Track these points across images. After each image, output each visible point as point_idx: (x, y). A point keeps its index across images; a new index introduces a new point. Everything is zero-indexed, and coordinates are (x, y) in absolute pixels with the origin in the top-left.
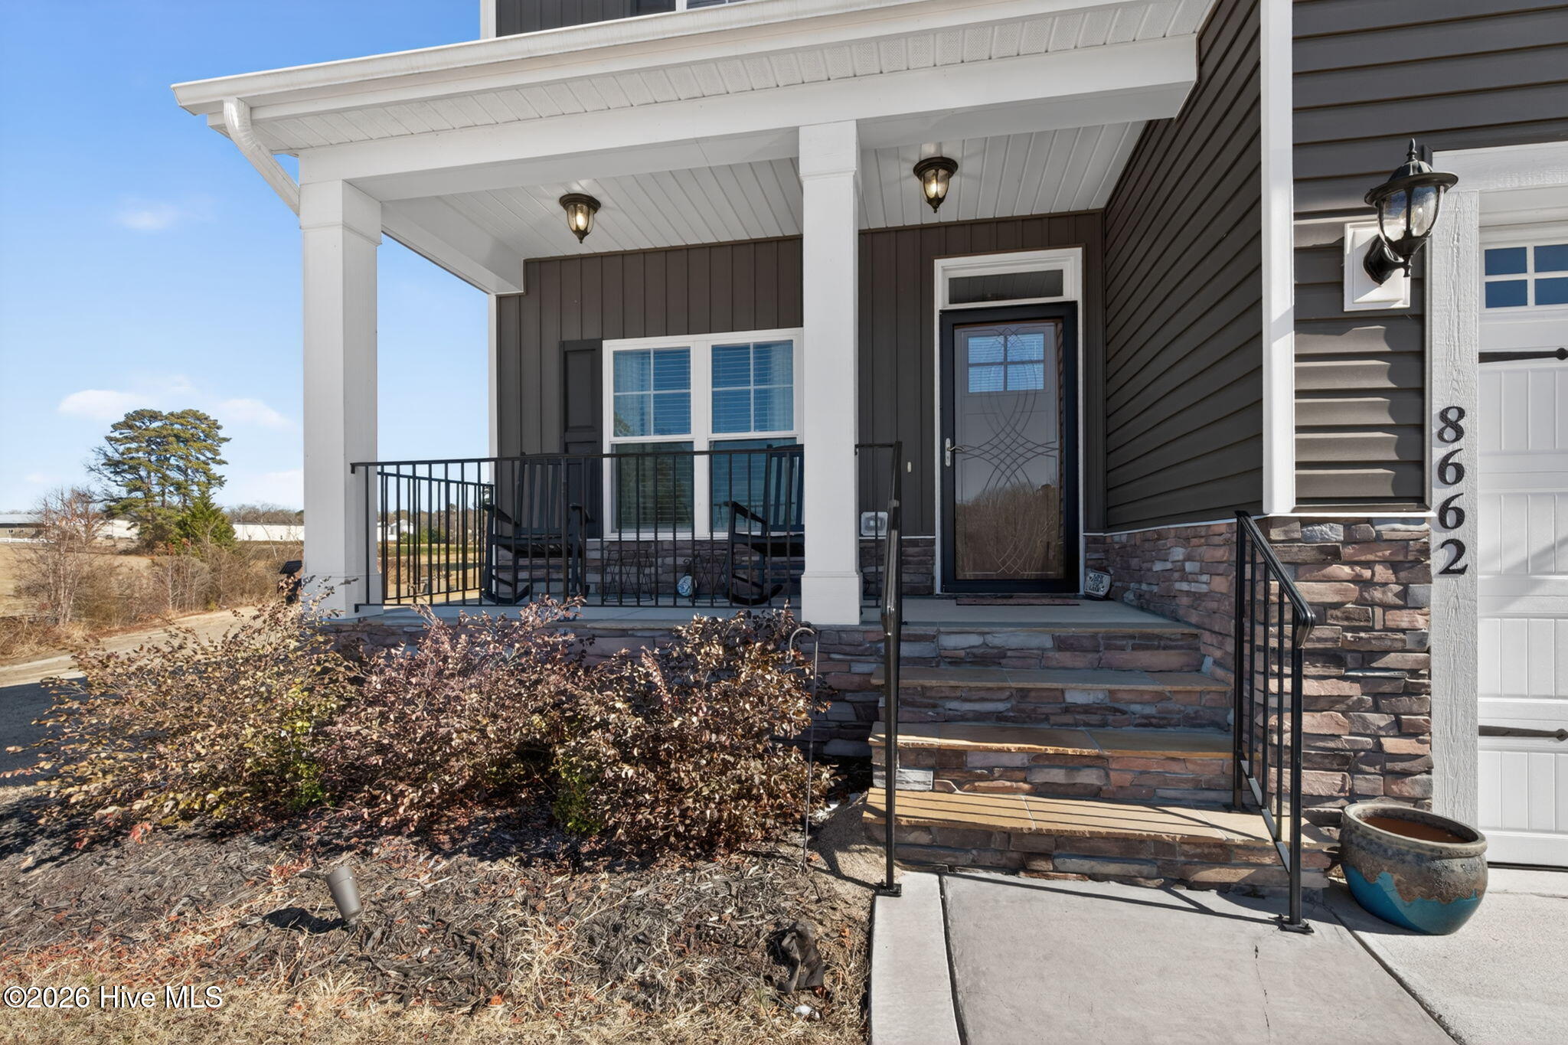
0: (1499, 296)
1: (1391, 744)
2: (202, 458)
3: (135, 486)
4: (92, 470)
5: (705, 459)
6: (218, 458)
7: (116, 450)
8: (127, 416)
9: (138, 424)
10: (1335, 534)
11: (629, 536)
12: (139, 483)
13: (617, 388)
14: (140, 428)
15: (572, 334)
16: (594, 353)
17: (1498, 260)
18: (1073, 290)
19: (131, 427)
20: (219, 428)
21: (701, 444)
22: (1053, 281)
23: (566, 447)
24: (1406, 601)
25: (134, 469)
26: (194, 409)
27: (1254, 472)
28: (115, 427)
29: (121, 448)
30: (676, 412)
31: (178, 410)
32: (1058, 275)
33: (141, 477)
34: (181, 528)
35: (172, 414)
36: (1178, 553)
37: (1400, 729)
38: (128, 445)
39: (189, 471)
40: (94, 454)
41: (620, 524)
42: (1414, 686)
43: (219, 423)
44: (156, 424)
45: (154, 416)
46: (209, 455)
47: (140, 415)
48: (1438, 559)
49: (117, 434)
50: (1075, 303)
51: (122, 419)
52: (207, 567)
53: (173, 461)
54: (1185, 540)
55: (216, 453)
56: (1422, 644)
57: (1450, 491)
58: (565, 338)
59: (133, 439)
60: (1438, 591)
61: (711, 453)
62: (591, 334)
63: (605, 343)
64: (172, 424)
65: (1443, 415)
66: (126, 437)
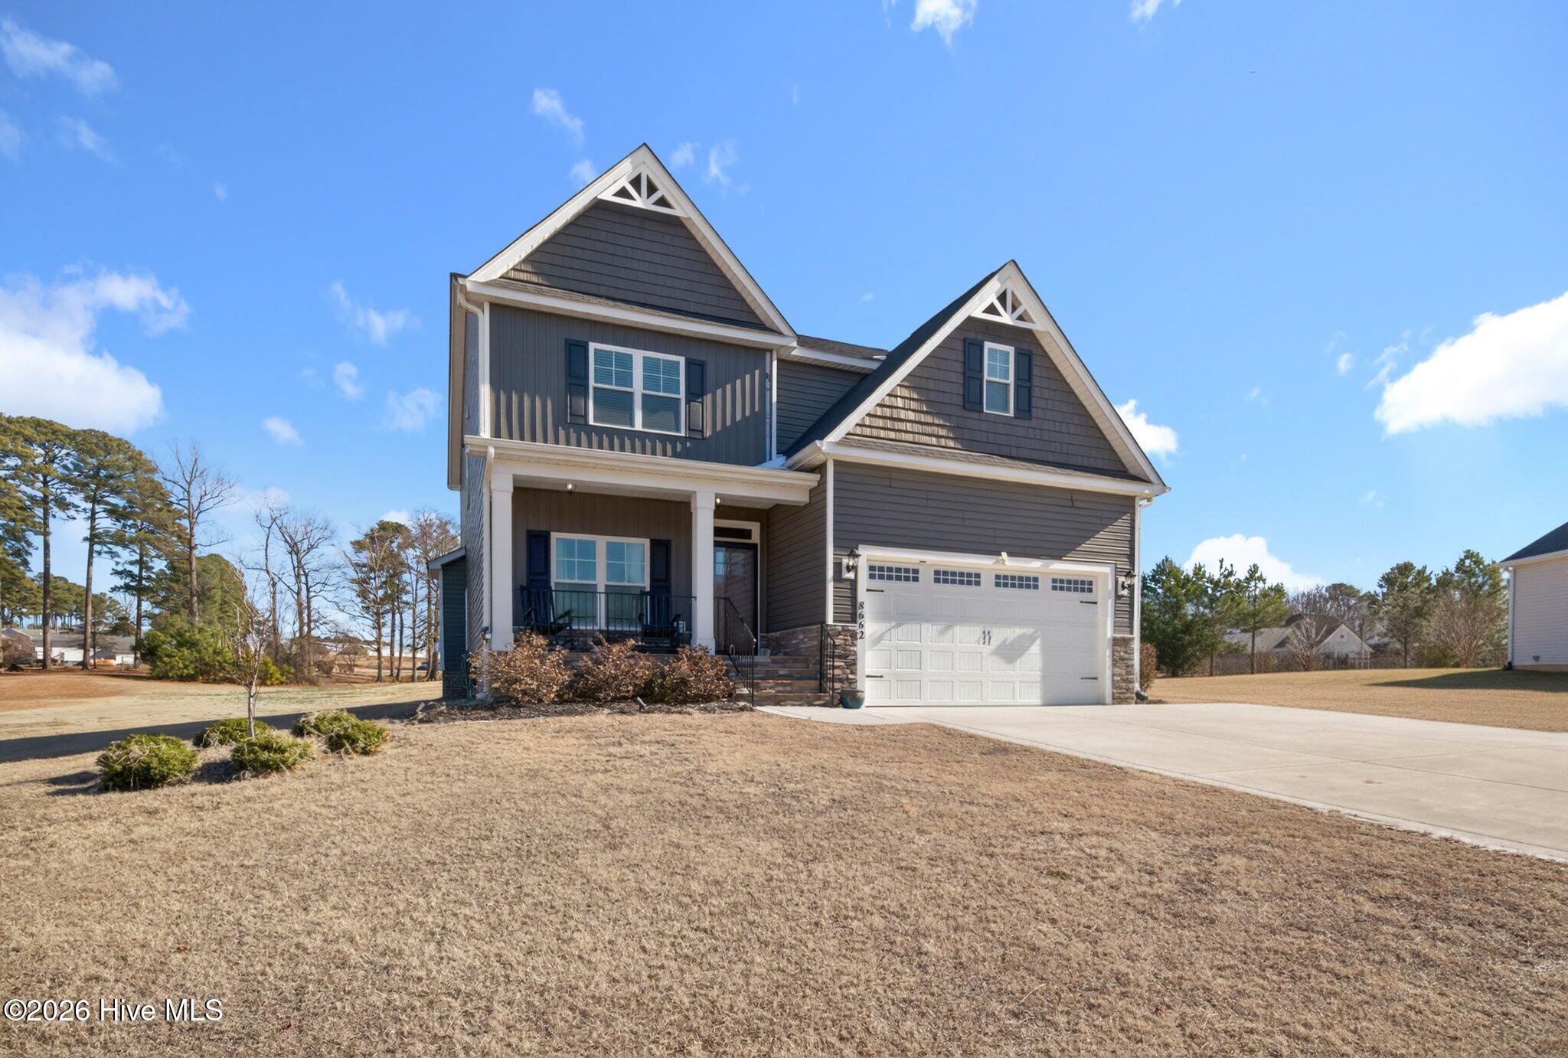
0: (872, 577)
1: (850, 676)
5: (603, 596)
10: (840, 628)
17: (872, 568)
18: (756, 538)
21: (601, 588)
22: (747, 534)
24: (854, 645)
27: (824, 613)
30: (589, 570)
32: (750, 531)
36: (801, 637)
37: (852, 673)
42: (854, 663)
48: (859, 636)
50: (756, 545)
54: (804, 632)
56: (855, 652)
60: (859, 642)
61: (607, 594)
63: (552, 533)
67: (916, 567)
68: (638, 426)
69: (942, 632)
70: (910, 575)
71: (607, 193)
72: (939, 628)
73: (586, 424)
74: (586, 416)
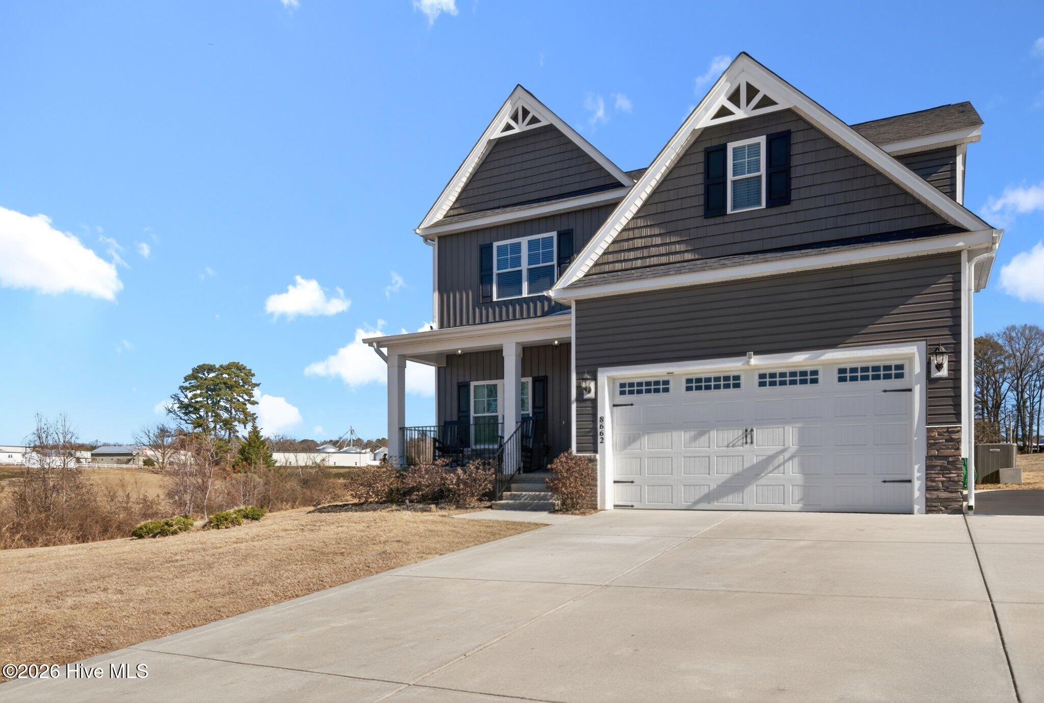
0: (614, 394)
2: (241, 400)
3: (198, 423)
4: (171, 412)
6: (252, 399)
7: (186, 396)
8: (194, 370)
9: (201, 375)
11: (478, 447)
12: (201, 422)
13: (475, 397)
14: (201, 378)
15: (461, 380)
16: (468, 386)
17: (614, 387)
19: (196, 378)
20: (253, 375)
23: (459, 417)
25: (197, 410)
26: (236, 361)
28: (186, 379)
29: (190, 395)
31: (225, 363)
33: (200, 416)
34: (242, 454)
35: (221, 366)
38: (194, 392)
39: (233, 411)
40: (173, 400)
41: (476, 443)
43: (252, 372)
44: (212, 375)
45: (211, 369)
46: (246, 397)
47: (202, 368)
49: (187, 384)
51: (190, 372)
52: (261, 481)
53: (222, 403)
55: (251, 396)
57: (601, 430)
58: (459, 381)
59: (197, 388)
62: (467, 379)
63: (471, 383)
64: (222, 374)
65: (601, 418)
66: (193, 386)
67: (666, 379)
68: (525, 294)
69: (695, 438)
70: (660, 387)
71: (496, 132)
72: (693, 433)
73: (492, 301)
74: (491, 296)
